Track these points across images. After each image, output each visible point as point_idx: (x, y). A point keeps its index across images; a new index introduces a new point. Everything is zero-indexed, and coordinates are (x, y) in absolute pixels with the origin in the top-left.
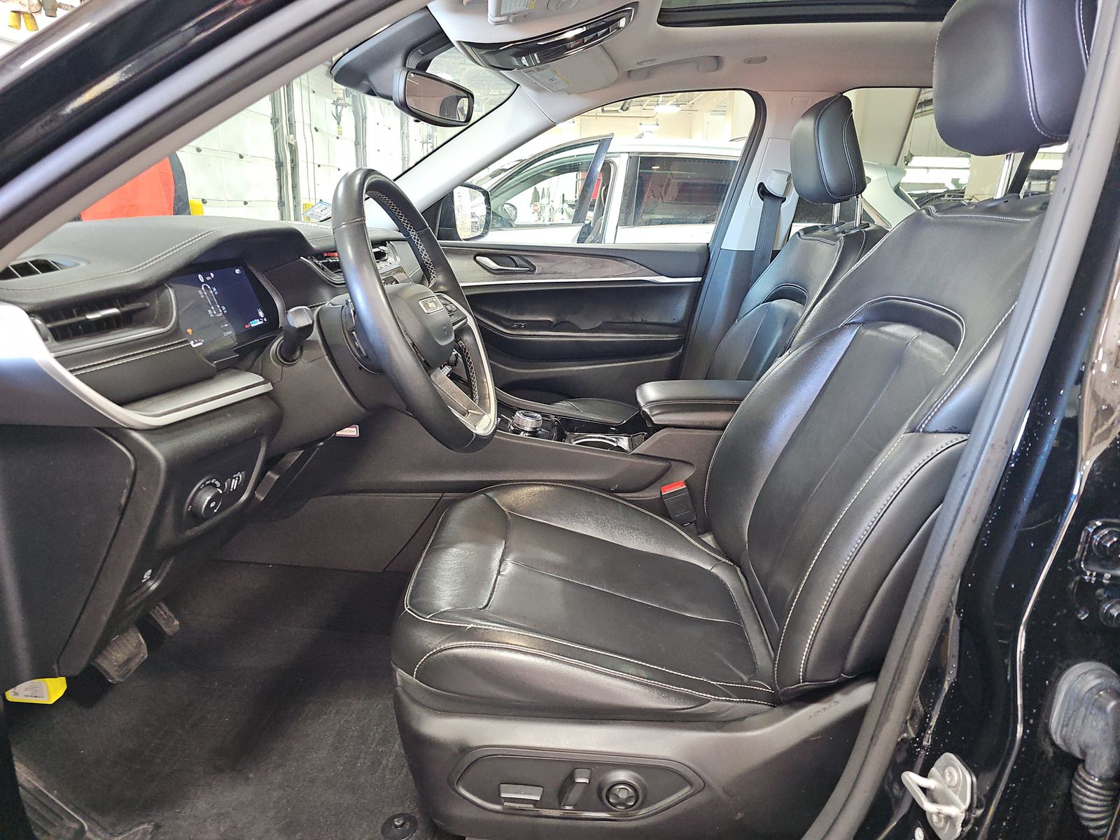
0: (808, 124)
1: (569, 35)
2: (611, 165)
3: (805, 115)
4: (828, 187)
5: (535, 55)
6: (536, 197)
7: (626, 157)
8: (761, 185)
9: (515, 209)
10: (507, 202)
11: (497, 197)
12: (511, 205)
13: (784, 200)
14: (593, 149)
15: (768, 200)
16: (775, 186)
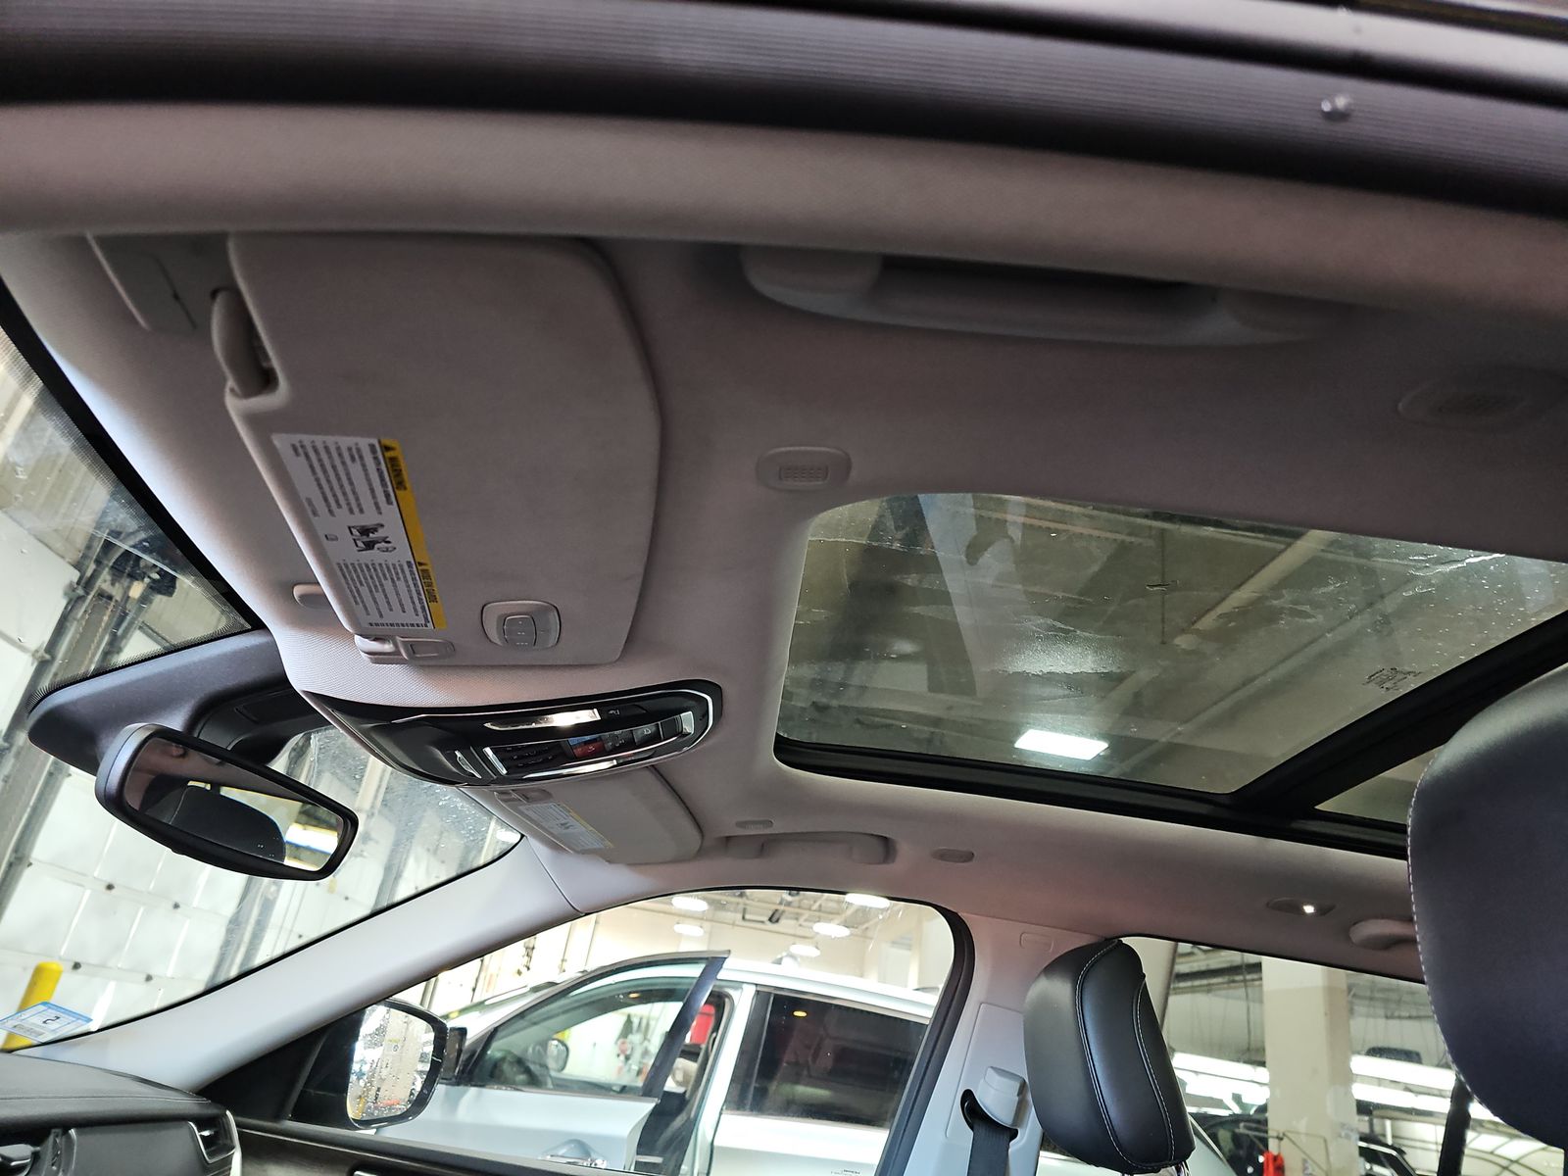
0: (1059, 990)
1: (563, 720)
2: (727, 1000)
3: (1052, 968)
4: (1113, 1129)
5: (488, 751)
6: (628, 1028)
7: (750, 991)
8: (968, 1096)
9: (567, 1049)
10: (555, 1036)
11: (535, 1024)
12: (559, 1041)
13: (1013, 1134)
14: (694, 971)
15: (982, 1131)
16: (997, 1101)
